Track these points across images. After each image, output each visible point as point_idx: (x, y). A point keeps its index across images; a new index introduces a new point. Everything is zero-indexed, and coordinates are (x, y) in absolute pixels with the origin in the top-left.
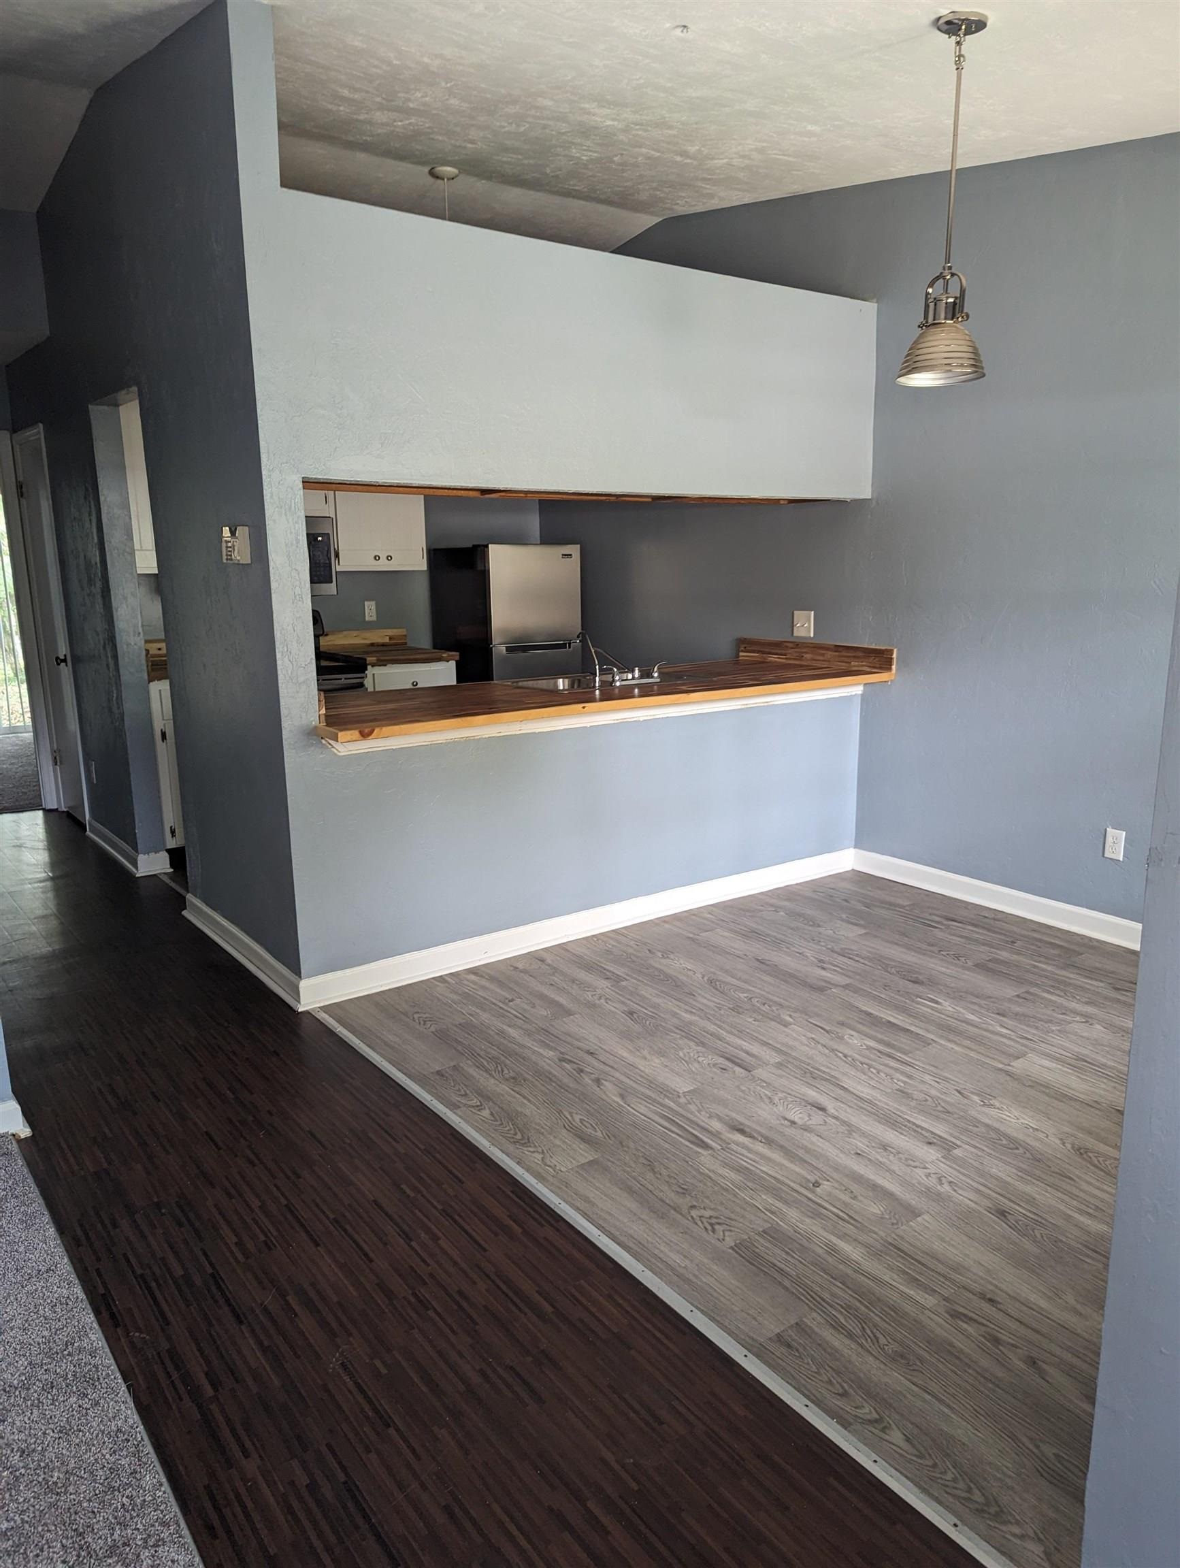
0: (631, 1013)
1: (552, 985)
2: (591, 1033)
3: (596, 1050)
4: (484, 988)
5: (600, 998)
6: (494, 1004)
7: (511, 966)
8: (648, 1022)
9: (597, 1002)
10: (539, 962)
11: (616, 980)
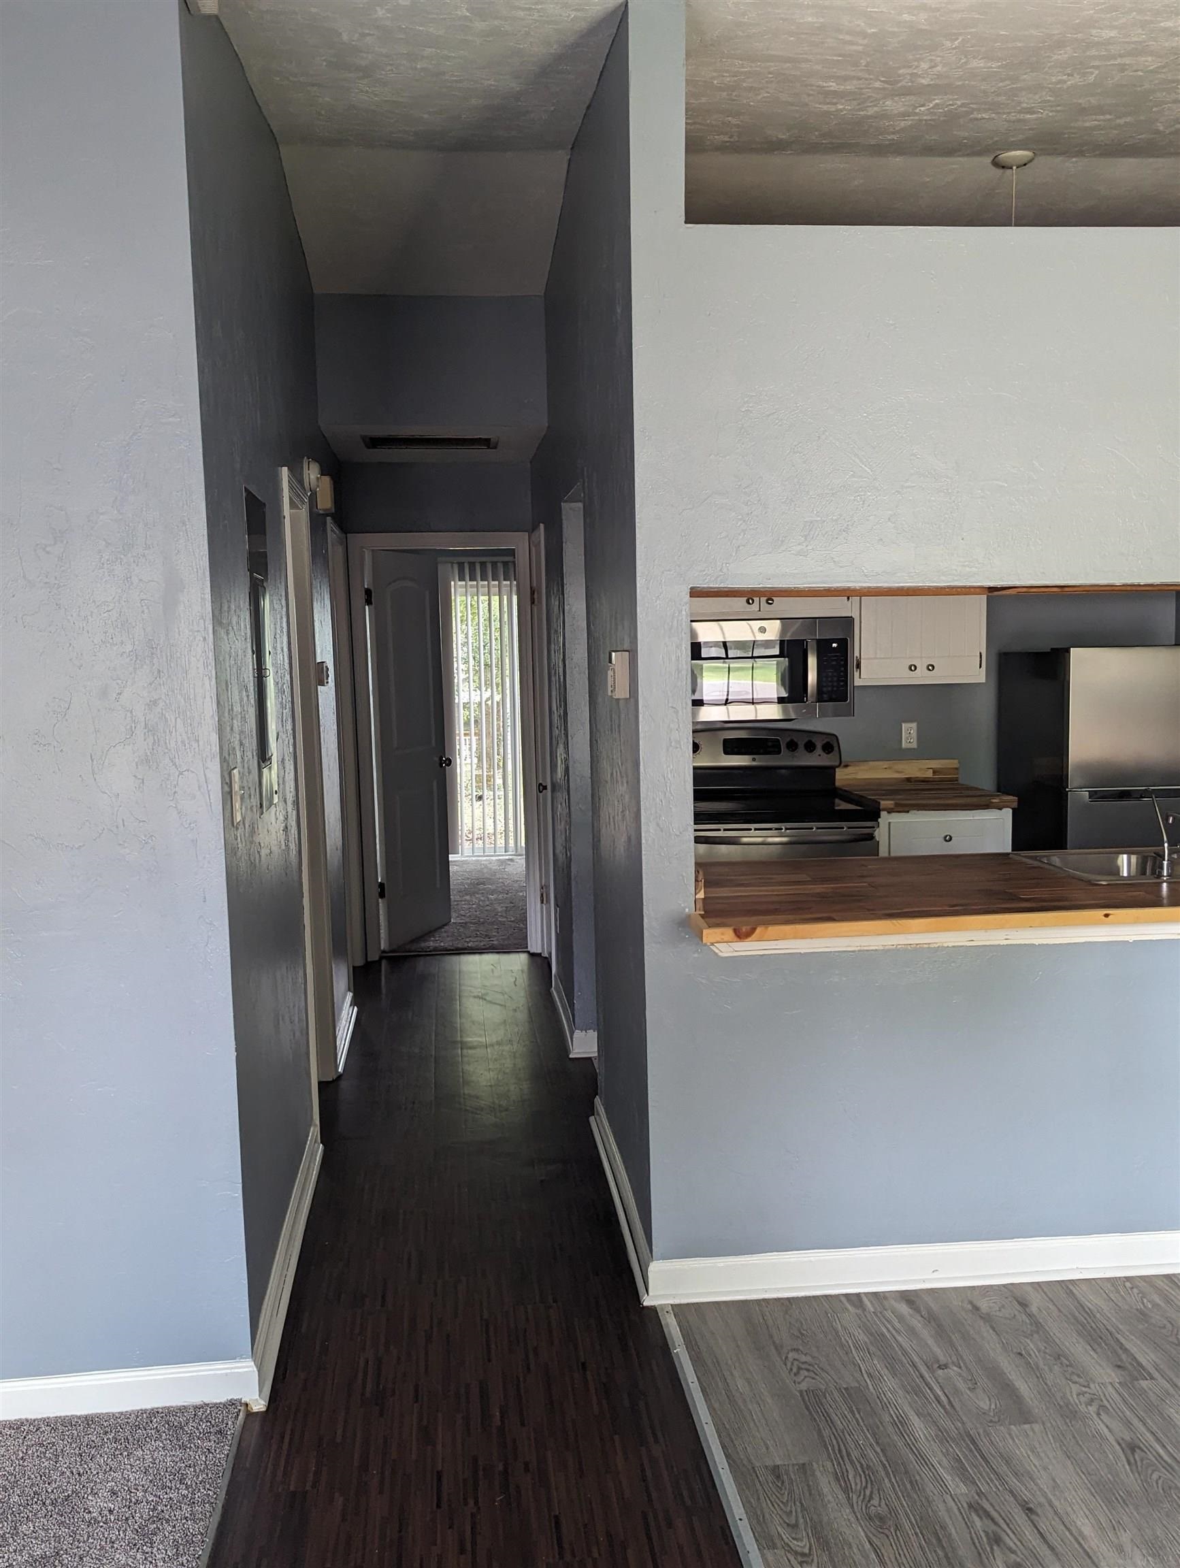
0: (1133, 1447)
1: (1020, 1354)
2: (1045, 1469)
3: (1040, 1505)
4: (912, 1331)
5: (1090, 1402)
6: (914, 1366)
7: (971, 1303)
8: (1155, 1476)
9: (1082, 1408)
10: (1018, 1307)
11: (1132, 1371)
